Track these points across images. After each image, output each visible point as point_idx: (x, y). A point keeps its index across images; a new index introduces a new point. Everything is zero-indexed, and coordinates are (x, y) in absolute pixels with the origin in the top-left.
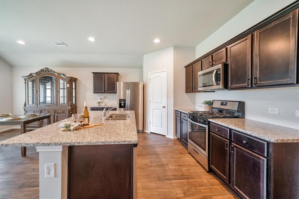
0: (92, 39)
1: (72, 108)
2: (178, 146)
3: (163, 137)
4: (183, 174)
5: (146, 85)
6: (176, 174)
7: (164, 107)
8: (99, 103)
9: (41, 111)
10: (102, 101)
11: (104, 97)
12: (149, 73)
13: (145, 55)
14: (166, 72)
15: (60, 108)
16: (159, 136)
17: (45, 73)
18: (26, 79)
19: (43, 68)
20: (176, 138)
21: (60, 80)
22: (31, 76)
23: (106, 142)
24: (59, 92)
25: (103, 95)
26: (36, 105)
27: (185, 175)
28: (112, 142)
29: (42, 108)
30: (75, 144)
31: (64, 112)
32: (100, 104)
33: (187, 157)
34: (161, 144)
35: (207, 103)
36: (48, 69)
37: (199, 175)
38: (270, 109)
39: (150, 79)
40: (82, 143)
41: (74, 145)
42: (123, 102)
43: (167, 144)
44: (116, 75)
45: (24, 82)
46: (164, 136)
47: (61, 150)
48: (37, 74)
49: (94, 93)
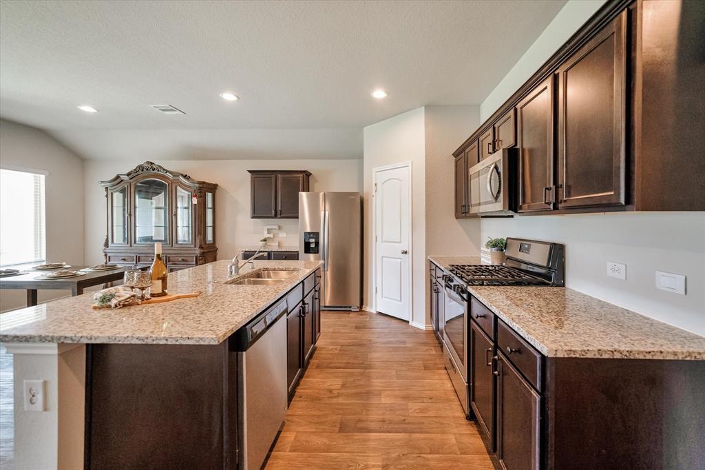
0: (229, 97)
1: (203, 253)
2: (428, 348)
3: (403, 325)
4: (405, 420)
5: (368, 200)
6: (387, 417)
7: (406, 253)
8: (265, 240)
9: (139, 257)
10: (271, 236)
11: (276, 227)
12: (374, 170)
13: (365, 128)
14: (410, 167)
15: (179, 252)
16: (394, 321)
17: (146, 174)
18: (109, 189)
19: (142, 162)
20: (431, 329)
21: (178, 188)
22: (119, 180)
23: (147, 338)
24: (176, 215)
25: (274, 223)
26: (129, 245)
27: (409, 423)
28: (160, 339)
29: (141, 252)
30: (82, 340)
31: (186, 261)
32: (269, 244)
33: (437, 377)
34: (391, 342)
35: (494, 246)
36: (152, 163)
37: (442, 424)
38: (610, 265)
39: (376, 185)
40: (96, 339)
41: (80, 342)
42: (313, 240)
43: (404, 342)
44: (301, 175)
45: (106, 193)
46: (404, 323)
47: (56, 352)
48: (130, 176)
49: (253, 217)
